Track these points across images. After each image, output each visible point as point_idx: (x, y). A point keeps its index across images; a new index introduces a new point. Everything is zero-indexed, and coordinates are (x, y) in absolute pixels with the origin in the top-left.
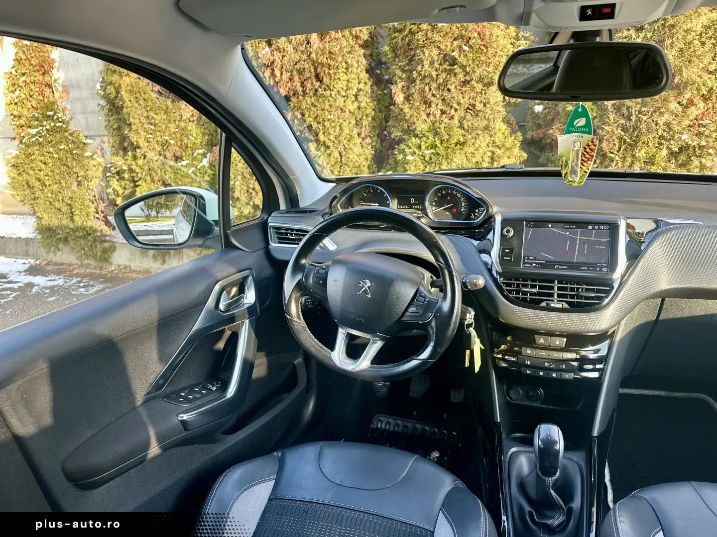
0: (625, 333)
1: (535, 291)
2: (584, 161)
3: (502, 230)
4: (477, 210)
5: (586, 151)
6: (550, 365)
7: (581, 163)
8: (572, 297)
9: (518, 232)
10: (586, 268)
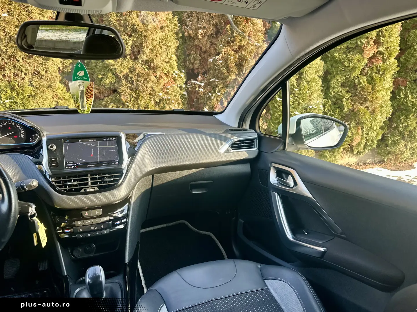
0: (136, 198)
1: (75, 183)
2: (88, 98)
3: (48, 146)
4: (34, 136)
5: (88, 92)
6: (94, 228)
7: (86, 99)
8: (100, 183)
9: (59, 147)
10: (106, 164)
